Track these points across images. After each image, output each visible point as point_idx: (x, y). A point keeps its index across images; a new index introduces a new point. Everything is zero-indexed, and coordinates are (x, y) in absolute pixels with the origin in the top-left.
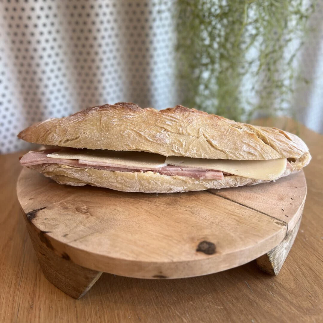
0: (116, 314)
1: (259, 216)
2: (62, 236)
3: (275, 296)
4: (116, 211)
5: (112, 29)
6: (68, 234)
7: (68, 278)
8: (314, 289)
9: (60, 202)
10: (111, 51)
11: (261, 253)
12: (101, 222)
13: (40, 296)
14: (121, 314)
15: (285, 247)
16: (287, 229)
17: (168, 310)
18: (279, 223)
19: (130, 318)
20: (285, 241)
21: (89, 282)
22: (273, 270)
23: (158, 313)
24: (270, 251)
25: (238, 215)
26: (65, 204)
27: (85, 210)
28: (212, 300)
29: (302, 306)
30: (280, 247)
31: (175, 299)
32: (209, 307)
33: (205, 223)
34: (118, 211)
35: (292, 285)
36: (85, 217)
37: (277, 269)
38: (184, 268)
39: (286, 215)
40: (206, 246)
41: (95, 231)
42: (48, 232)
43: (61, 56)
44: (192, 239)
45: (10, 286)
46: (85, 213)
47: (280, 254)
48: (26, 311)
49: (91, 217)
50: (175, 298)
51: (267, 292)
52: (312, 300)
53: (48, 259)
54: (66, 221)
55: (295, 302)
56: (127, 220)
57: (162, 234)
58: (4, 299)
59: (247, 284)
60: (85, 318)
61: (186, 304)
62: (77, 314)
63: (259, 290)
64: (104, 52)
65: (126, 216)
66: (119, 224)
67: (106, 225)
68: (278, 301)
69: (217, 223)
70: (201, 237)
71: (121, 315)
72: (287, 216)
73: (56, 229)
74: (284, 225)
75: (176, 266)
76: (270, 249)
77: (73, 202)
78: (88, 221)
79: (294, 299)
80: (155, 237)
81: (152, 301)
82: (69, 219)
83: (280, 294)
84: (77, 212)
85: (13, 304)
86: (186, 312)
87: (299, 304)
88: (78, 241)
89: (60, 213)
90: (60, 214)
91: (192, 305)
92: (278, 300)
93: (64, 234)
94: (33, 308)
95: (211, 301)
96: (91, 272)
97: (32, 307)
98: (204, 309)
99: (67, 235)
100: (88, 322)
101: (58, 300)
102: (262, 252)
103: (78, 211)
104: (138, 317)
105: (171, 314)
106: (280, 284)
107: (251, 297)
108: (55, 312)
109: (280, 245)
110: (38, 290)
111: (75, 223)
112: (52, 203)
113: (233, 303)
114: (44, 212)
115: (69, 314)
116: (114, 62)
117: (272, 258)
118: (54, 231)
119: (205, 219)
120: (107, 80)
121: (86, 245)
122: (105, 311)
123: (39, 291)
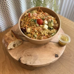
2: (30, 64)
9: (23, 55)
12: (35, 57)
34: (36, 53)
41: (35, 60)
49: (32, 56)
57: (48, 56)
65: (39, 54)
69: (55, 49)
70: (54, 54)
103: (29, 56)
111: (30, 59)
114: (22, 59)
118: (27, 63)
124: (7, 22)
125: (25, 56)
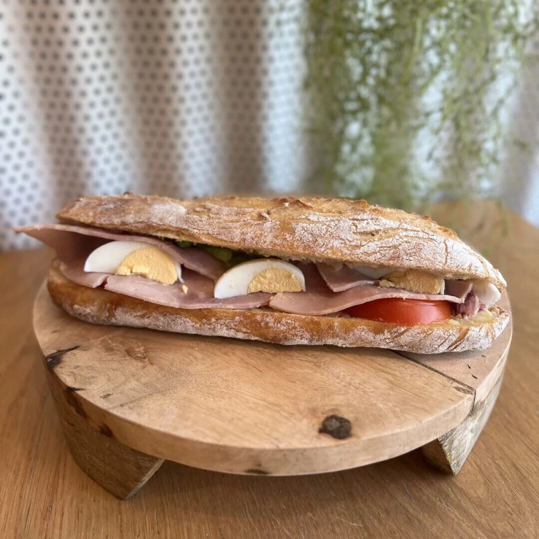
0: (185, 529)
1: (429, 375)
2: (101, 397)
3: (452, 510)
4: (191, 357)
5: (202, 49)
6: (111, 393)
7: (108, 465)
8: (517, 501)
9: (102, 339)
10: (198, 86)
11: (428, 439)
12: (165, 376)
13: (64, 493)
14: (194, 528)
15: (470, 428)
16: (474, 400)
17: (272, 525)
18: (461, 388)
19: (207, 537)
20: (470, 418)
21: (143, 474)
22: (449, 466)
23: (253, 529)
24: (443, 435)
25: (392, 372)
26: (110, 341)
27: (141, 354)
28: (345, 512)
29: (495, 528)
30: (462, 428)
31: (284, 507)
32: (340, 523)
33: (338, 385)
34: (195, 358)
35: (481, 492)
36: (139, 367)
37: (455, 465)
38: (297, 459)
39: (473, 376)
40: (335, 424)
41: (154, 390)
42: (79, 389)
43: (117, 93)
44: (313, 411)
45: (16, 474)
46: (141, 359)
47: (462, 440)
48: (39, 515)
49: (150, 365)
50: (284, 505)
51: (439, 503)
52: (513, 520)
53: (78, 432)
54: (110, 371)
55: (484, 521)
56: (209, 375)
57: (264, 400)
58: (6, 494)
59: (406, 487)
60: (135, 532)
61: (302, 517)
62: (121, 526)
63: (424, 498)
64: (187, 88)
65: (208, 367)
66: (194, 379)
67: (173, 382)
68: (456, 520)
69: (357, 385)
70: (327, 408)
71: (194, 531)
72: (475, 377)
73: (93, 386)
74: (469, 392)
75: (284, 455)
76: (444, 432)
77: (122, 340)
78: (145, 373)
79: (483, 516)
80: (252, 406)
81: (245, 509)
82: (115, 368)
83: (459, 507)
84: (127, 358)
85: (20, 503)
86: (300, 530)
87: (490, 525)
88: (126, 407)
89: (101, 358)
90: (100, 360)
91: (311, 518)
92: (456, 516)
93: (105, 394)
94: (50, 511)
95: (344, 514)
96: (146, 458)
97: (50, 509)
98: (330, 527)
99: (109, 395)
100: (139, 538)
101: (92, 500)
102: (430, 436)
103: (130, 356)
104: (221, 535)
105: (276, 532)
106: (461, 490)
107: (411, 510)
108: (87, 520)
109: (463, 425)
110: (61, 481)
111: (124, 375)
112: (89, 339)
113: (379, 519)
114: (74, 354)
115: (109, 524)
116: (204, 103)
117: (447, 447)
118: (88, 387)
119: (338, 378)
120: (191, 133)
121: (139, 414)
122: (168, 523)
123: (63, 484)
125: (110, 349)
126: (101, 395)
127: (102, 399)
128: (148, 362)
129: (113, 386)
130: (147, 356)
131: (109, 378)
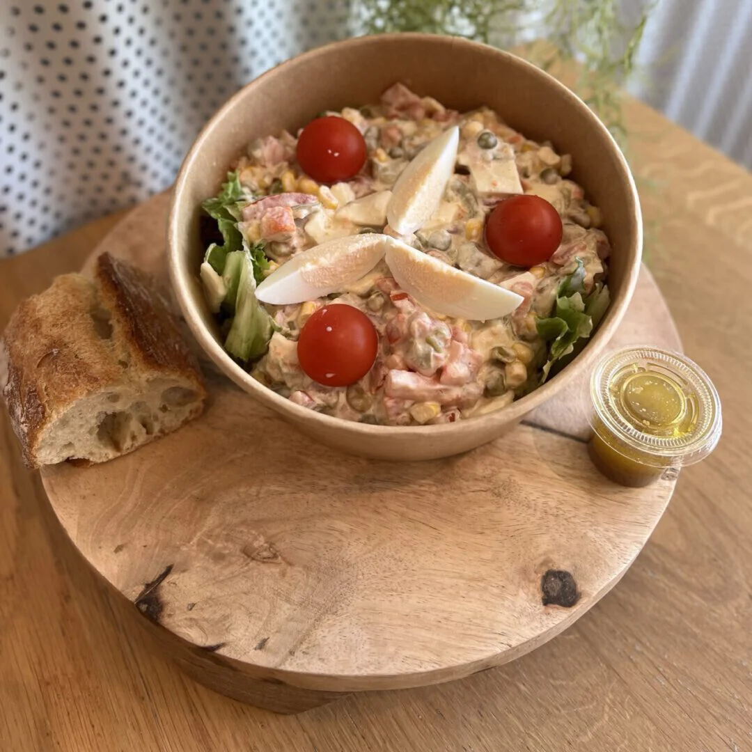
2: (256, 649)
3: (659, 578)
6: (266, 637)
9: (195, 540)
12: (319, 580)
19: (421, 719)
26: (210, 542)
27: (265, 550)
29: (707, 586)
34: (341, 532)
36: (277, 575)
40: (556, 585)
41: (320, 610)
42: (218, 647)
44: (524, 573)
46: (271, 560)
49: (289, 568)
54: (242, 598)
55: (693, 580)
56: (374, 557)
65: (366, 544)
66: (360, 572)
67: (335, 586)
69: (555, 511)
71: (403, 718)
73: (233, 632)
79: (692, 575)
80: (452, 591)
82: (246, 590)
83: (665, 571)
84: (251, 564)
87: (701, 583)
88: (298, 653)
89: (214, 579)
90: (216, 581)
92: (666, 585)
93: (258, 641)
99: (265, 641)
103: (253, 559)
104: (437, 710)
111: (264, 598)
112: (178, 548)
114: (174, 583)
118: (229, 637)
121: (322, 660)
124: (76, 152)
125: (219, 557)
126: (255, 646)
127: (259, 652)
128: (283, 562)
129: (261, 623)
130: (278, 551)
131: (247, 609)
